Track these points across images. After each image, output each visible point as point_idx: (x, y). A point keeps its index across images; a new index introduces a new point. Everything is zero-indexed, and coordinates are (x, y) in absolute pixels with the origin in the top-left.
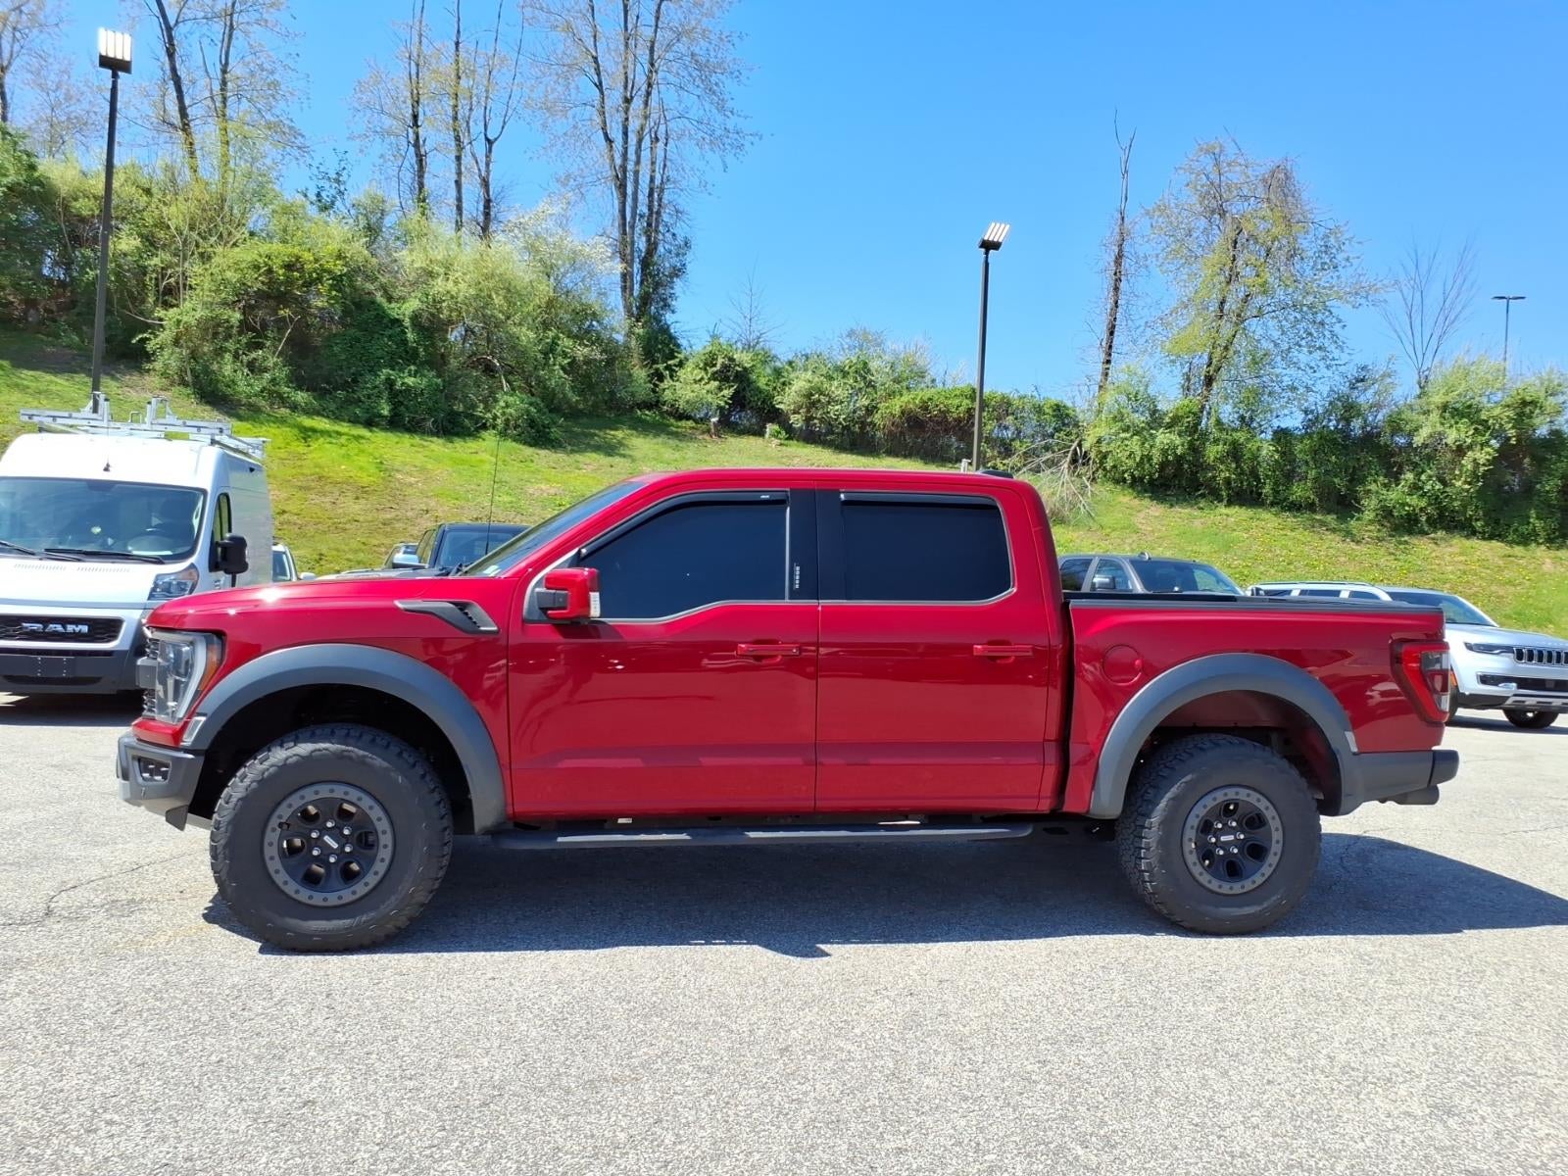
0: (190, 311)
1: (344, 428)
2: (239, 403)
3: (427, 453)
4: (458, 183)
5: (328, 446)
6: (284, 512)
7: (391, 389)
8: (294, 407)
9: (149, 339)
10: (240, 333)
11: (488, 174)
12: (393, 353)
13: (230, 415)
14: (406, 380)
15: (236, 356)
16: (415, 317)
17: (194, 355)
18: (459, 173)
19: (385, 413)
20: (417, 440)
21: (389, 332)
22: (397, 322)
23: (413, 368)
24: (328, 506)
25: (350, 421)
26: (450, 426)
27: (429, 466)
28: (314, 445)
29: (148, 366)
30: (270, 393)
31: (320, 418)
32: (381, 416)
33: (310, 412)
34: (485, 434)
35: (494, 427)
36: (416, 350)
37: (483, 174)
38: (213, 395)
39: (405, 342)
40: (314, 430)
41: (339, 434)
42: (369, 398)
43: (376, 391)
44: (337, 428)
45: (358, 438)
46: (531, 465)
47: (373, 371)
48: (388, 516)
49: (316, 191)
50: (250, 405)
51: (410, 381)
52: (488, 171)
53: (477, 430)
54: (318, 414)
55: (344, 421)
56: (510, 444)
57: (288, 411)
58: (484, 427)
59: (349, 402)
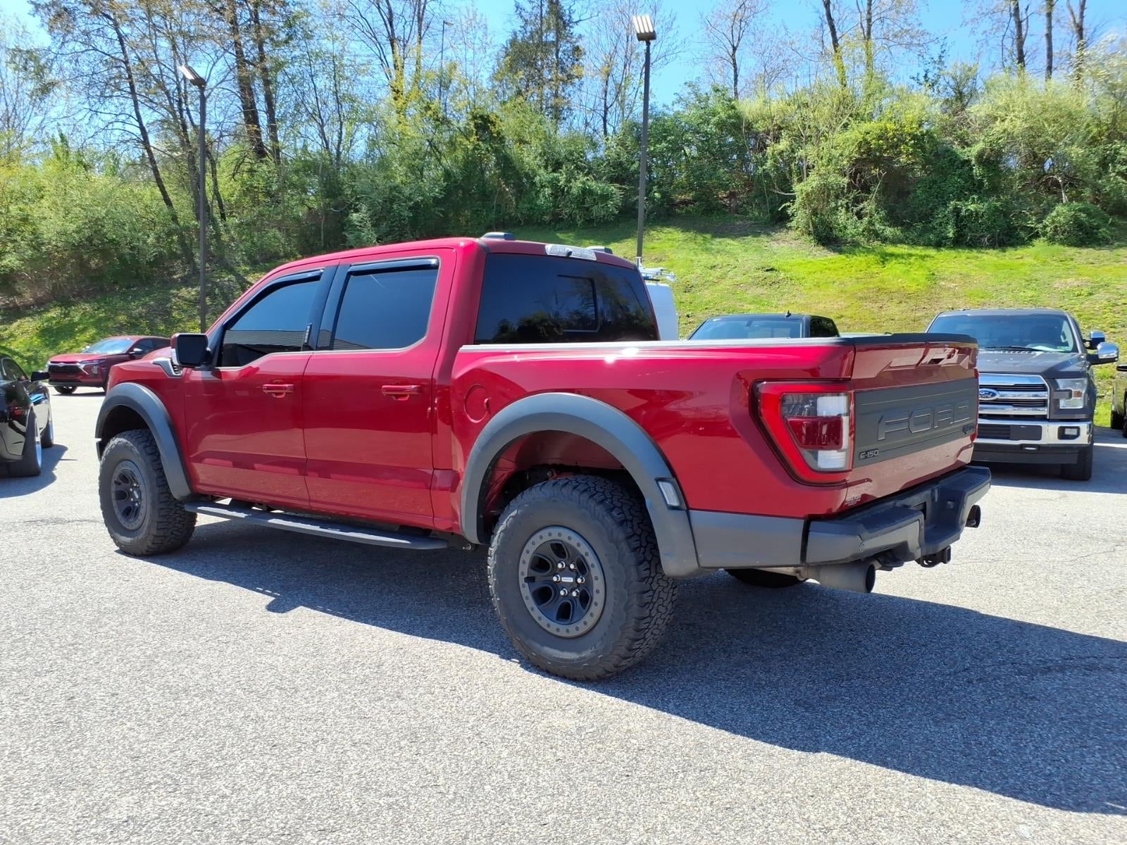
0: (812, 182)
1: (919, 251)
2: (846, 243)
3: (977, 263)
4: (1049, 36)
5: (897, 265)
6: (842, 316)
7: (958, 216)
8: (885, 240)
9: (789, 206)
10: (849, 191)
11: (1082, 21)
12: (963, 187)
13: (834, 251)
14: (969, 207)
15: (847, 209)
16: (980, 156)
17: (815, 213)
18: (1050, 27)
19: (951, 235)
20: (974, 253)
21: (959, 171)
22: (968, 161)
23: (976, 197)
24: (876, 310)
25: (924, 245)
26: (1006, 238)
27: (973, 273)
28: (888, 266)
29: (788, 225)
30: (870, 230)
31: (902, 245)
32: (947, 238)
33: (895, 241)
34: (1036, 242)
35: (1044, 234)
36: (981, 183)
37: (1078, 20)
38: (828, 238)
39: (971, 177)
40: (892, 255)
41: (910, 255)
42: (941, 225)
43: (946, 218)
44: (913, 251)
45: (923, 257)
46: (1071, 262)
47: (945, 205)
48: (918, 315)
49: (924, 74)
50: (853, 242)
51: (972, 207)
52: (1082, 16)
53: (1030, 239)
54: (901, 242)
55: (920, 245)
56: (1057, 247)
57: (879, 243)
58: (1037, 236)
59: (926, 230)
